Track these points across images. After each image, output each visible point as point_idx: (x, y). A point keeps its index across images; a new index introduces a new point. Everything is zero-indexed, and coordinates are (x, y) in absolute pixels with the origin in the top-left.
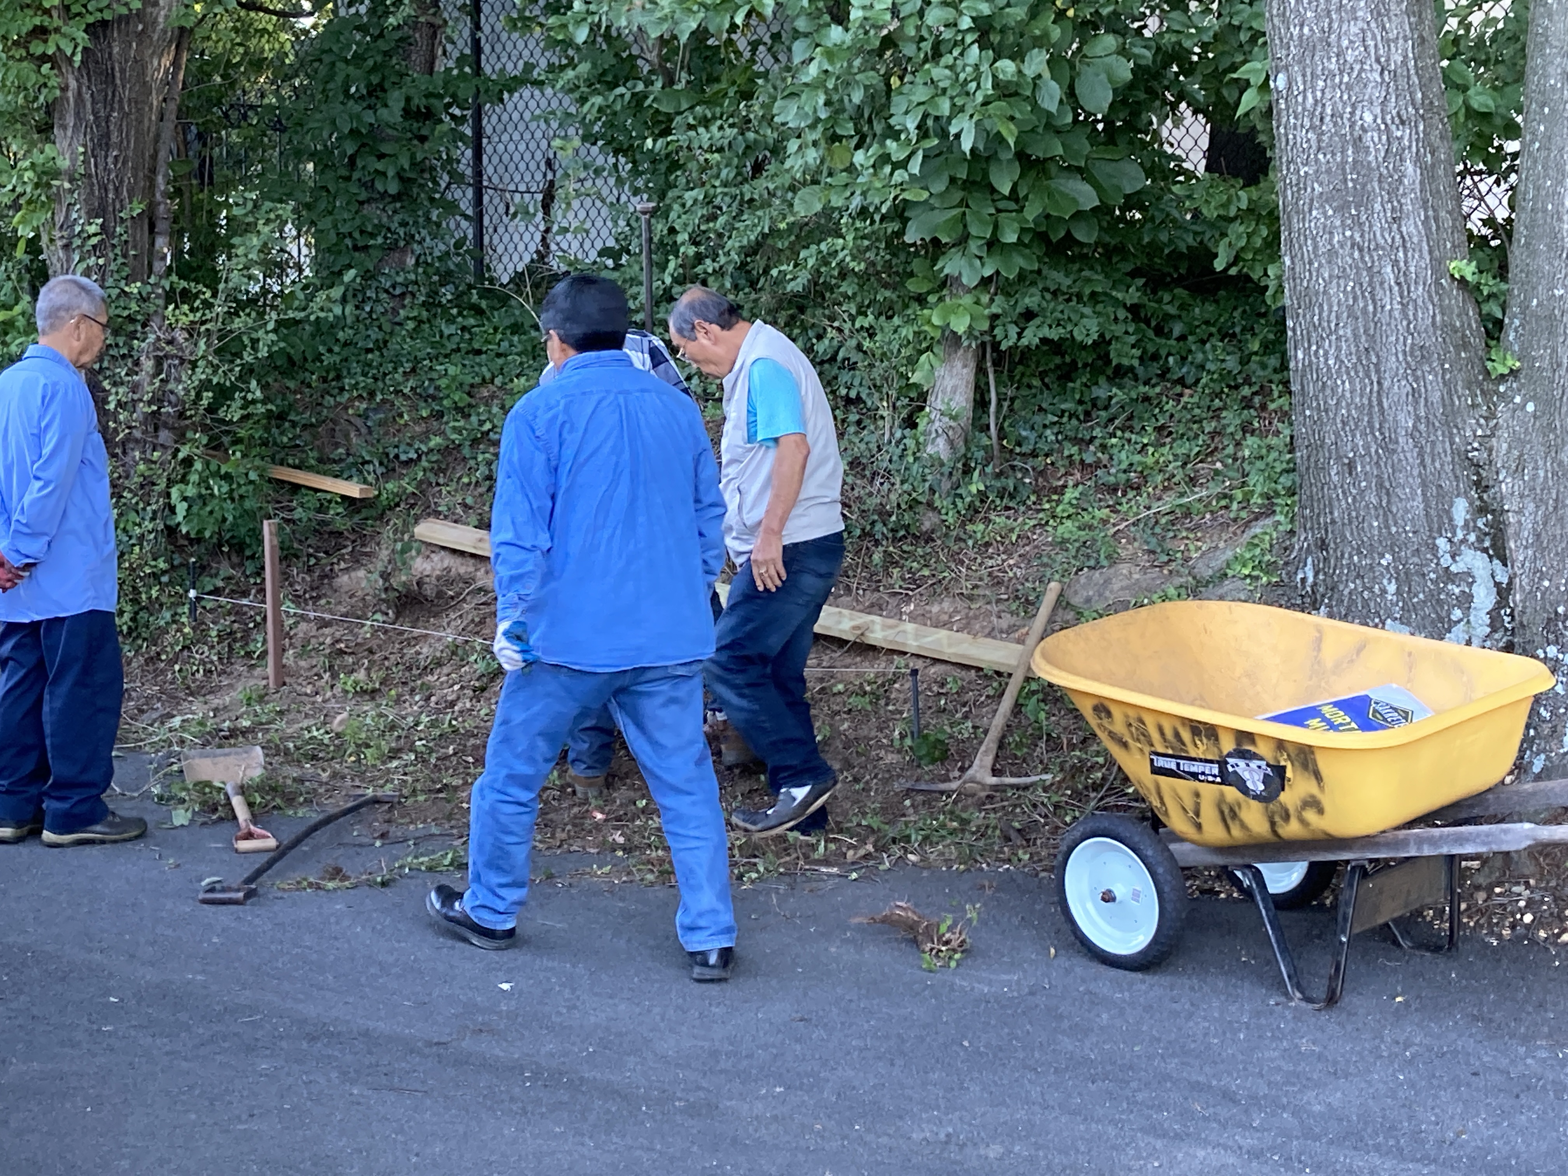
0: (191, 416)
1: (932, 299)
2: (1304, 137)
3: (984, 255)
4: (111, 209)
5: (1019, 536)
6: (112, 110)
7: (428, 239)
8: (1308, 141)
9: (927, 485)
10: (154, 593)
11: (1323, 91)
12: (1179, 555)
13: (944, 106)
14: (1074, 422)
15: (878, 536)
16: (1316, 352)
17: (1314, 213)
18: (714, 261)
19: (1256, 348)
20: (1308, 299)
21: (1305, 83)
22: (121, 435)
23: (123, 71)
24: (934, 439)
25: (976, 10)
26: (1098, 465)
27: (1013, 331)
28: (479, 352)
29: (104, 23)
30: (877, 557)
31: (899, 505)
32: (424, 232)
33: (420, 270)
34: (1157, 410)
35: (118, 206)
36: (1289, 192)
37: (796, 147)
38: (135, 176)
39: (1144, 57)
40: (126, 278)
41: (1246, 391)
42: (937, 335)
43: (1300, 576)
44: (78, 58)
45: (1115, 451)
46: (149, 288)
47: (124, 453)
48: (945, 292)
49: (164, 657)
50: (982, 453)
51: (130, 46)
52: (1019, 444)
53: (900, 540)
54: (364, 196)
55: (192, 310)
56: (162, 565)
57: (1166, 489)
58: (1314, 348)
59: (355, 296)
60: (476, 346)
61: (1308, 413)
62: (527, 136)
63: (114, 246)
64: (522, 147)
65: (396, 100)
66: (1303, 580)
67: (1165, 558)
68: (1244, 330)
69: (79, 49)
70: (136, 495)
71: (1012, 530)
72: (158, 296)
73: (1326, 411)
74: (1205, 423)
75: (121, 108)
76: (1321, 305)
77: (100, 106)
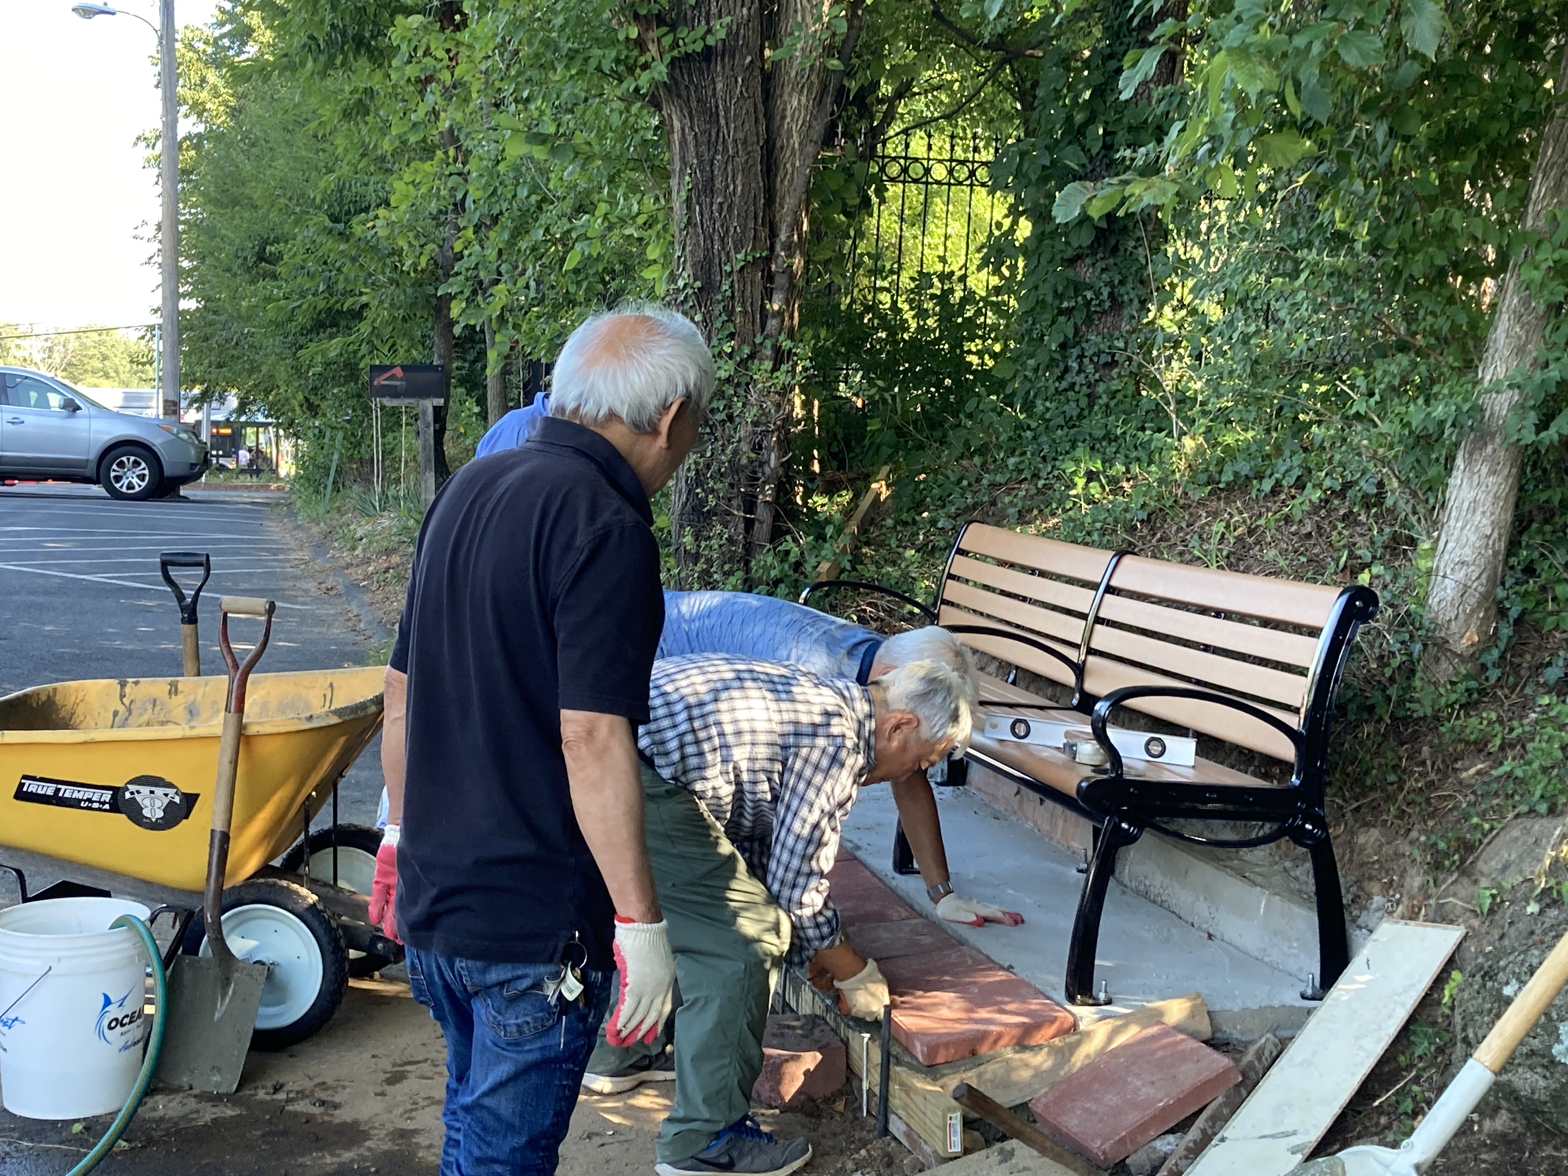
4: (717, 261)
6: (716, 152)
23: (727, 110)
35: (724, 258)
38: (744, 227)
51: (736, 82)
63: (719, 301)
75: (725, 149)
77: (703, 148)
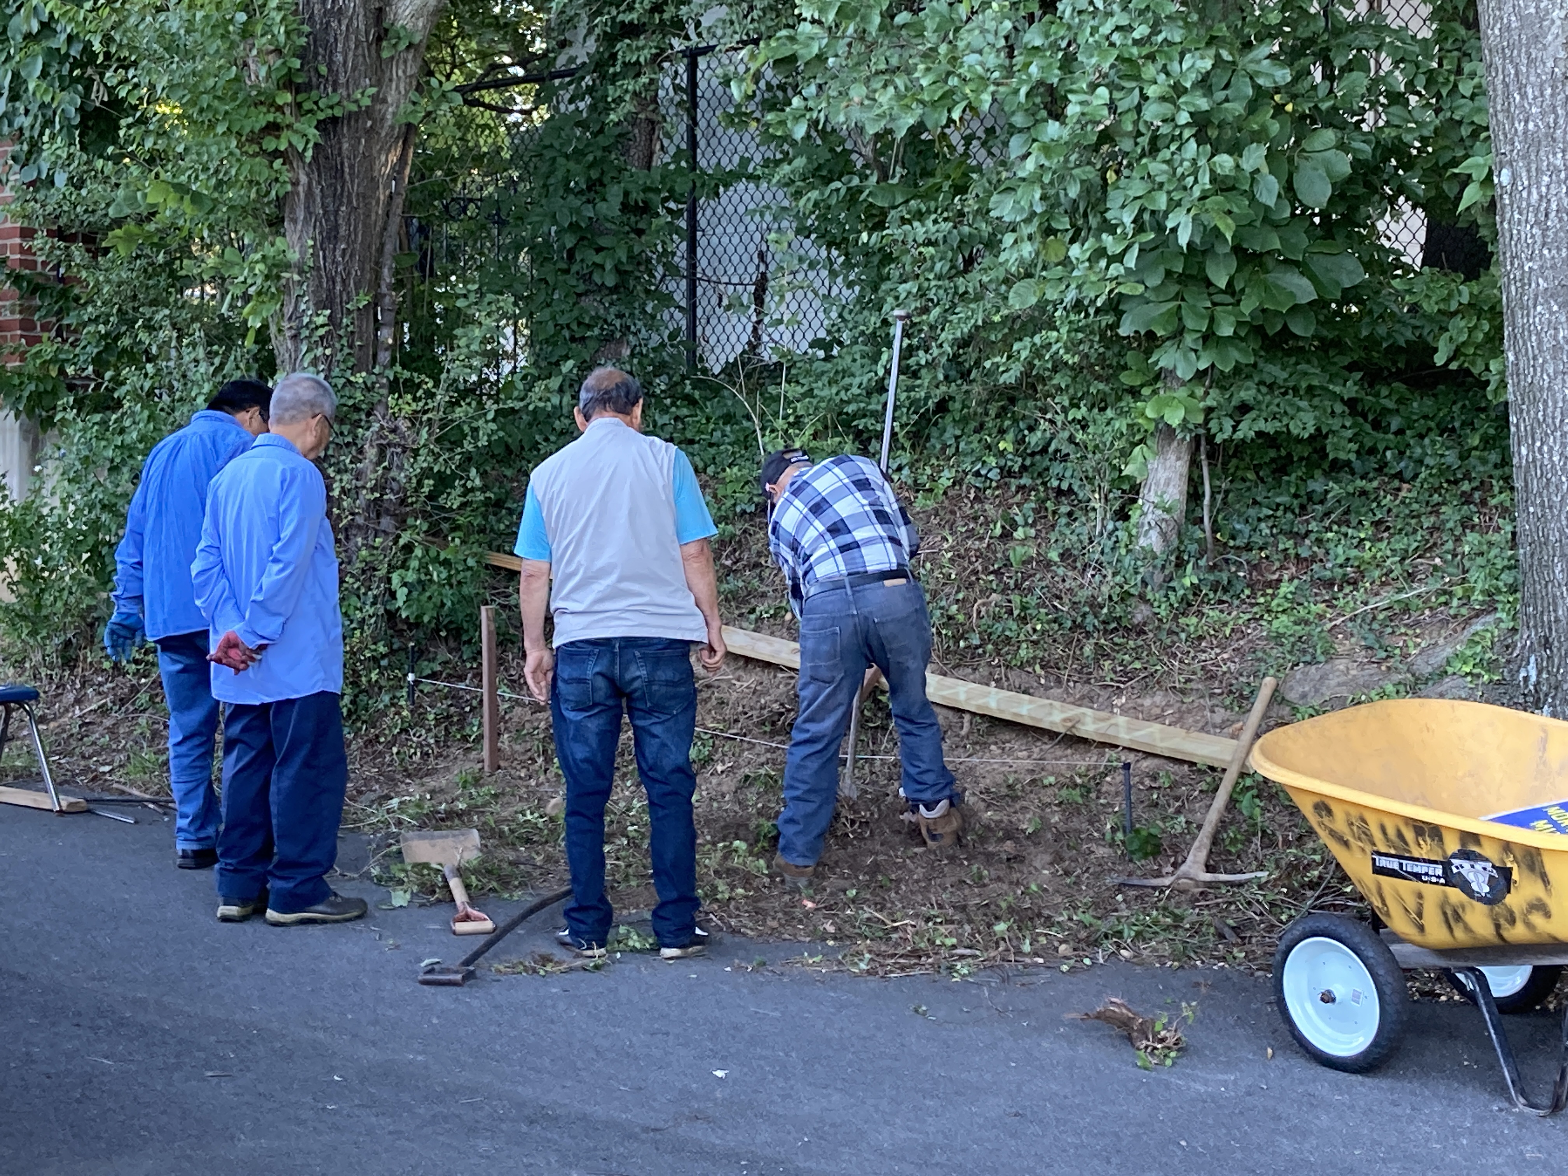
0: (412, 503)
1: (1146, 391)
2: (1529, 232)
3: (1200, 348)
4: (338, 300)
5: (1233, 630)
6: (341, 204)
7: (643, 330)
8: (1533, 236)
9: (1139, 577)
10: (374, 676)
11: (1548, 187)
12: (1397, 651)
13: (1161, 202)
14: (1289, 516)
15: (1090, 628)
16: (1540, 449)
17: (1539, 308)
18: (926, 352)
19: (1476, 442)
20: (1531, 394)
21: (1529, 178)
22: (345, 521)
24: (1147, 531)
25: (1194, 105)
26: (1313, 559)
27: (1228, 424)
28: (691, 442)
29: (334, 120)
30: (1088, 650)
31: (1110, 597)
32: (640, 324)
33: (635, 361)
34: (1374, 505)
35: (345, 298)
36: (1513, 288)
37: (1012, 241)
38: (362, 269)
39: (1363, 152)
40: (352, 368)
41: (1466, 486)
42: (1151, 427)
43: (1523, 674)
44: (309, 154)
45: (1331, 545)
46: (374, 378)
47: (347, 538)
48: (1160, 384)
49: (382, 739)
50: (1196, 546)
51: (359, 143)
52: (1234, 538)
53: (1112, 632)
54: (581, 288)
55: (415, 399)
56: (382, 649)
57: (1383, 584)
58: (1538, 444)
59: (571, 386)
60: (689, 435)
61: (1531, 509)
62: (741, 229)
63: (340, 337)
64: (736, 239)
65: (614, 194)
66: (1526, 679)
67: (1384, 655)
68: (1463, 424)
69: (311, 145)
70: (358, 580)
71: (1225, 624)
72: (382, 386)
73: (1550, 508)
74: (1423, 519)
75: (350, 202)
76: (1546, 402)
77: (329, 200)
